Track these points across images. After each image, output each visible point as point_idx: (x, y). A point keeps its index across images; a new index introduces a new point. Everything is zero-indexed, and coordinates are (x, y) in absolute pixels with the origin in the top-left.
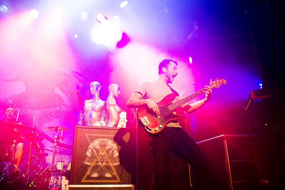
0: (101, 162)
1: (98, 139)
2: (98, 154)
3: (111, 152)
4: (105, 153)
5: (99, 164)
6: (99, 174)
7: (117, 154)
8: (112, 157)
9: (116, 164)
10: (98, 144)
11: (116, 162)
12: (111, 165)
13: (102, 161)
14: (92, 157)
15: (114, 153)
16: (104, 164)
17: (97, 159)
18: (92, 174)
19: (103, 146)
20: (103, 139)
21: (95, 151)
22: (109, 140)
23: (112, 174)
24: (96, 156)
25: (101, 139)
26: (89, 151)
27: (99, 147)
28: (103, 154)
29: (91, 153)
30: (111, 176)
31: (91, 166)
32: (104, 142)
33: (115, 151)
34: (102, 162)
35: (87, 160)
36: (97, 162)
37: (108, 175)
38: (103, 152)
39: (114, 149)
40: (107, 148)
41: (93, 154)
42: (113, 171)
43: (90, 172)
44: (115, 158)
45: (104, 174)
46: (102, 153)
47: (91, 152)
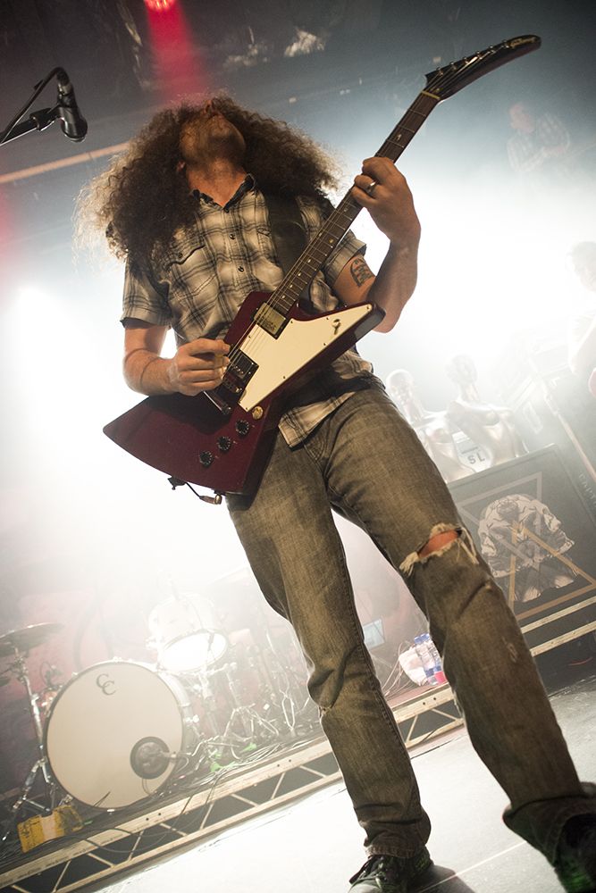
0: (529, 557)
1: (491, 505)
2: (510, 541)
3: (537, 522)
4: (524, 531)
5: (525, 565)
6: (539, 589)
7: (554, 524)
8: (545, 534)
9: (565, 548)
10: (497, 517)
11: (564, 541)
12: (556, 555)
13: (529, 552)
14: (502, 553)
15: (547, 522)
16: (539, 558)
17: (515, 555)
18: (522, 594)
19: (511, 515)
20: (503, 500)
21: (499, 537)
22: (516, 496)
23: (569, 575)
24: (510, 547)
25: (497, 502)
26: (485, 543)
27: (503, 524)
28: (521, 535)
29: (493, 545)
30: (572, 581)
31: (509, 576)
32: (509, 504)
33: (547, 518)
34: (532, 557)
35: (494, 568)
36: (519, 561)
37: (562, 582)
38: (519, 532)
39: (542, 512)
40: (523, 516)
41: (497, 546)
42: (567, 567)
43: (518, 593)
44: (555, 534)
45: (553, 583)
46: (518, 535)
47: (491, 544)
